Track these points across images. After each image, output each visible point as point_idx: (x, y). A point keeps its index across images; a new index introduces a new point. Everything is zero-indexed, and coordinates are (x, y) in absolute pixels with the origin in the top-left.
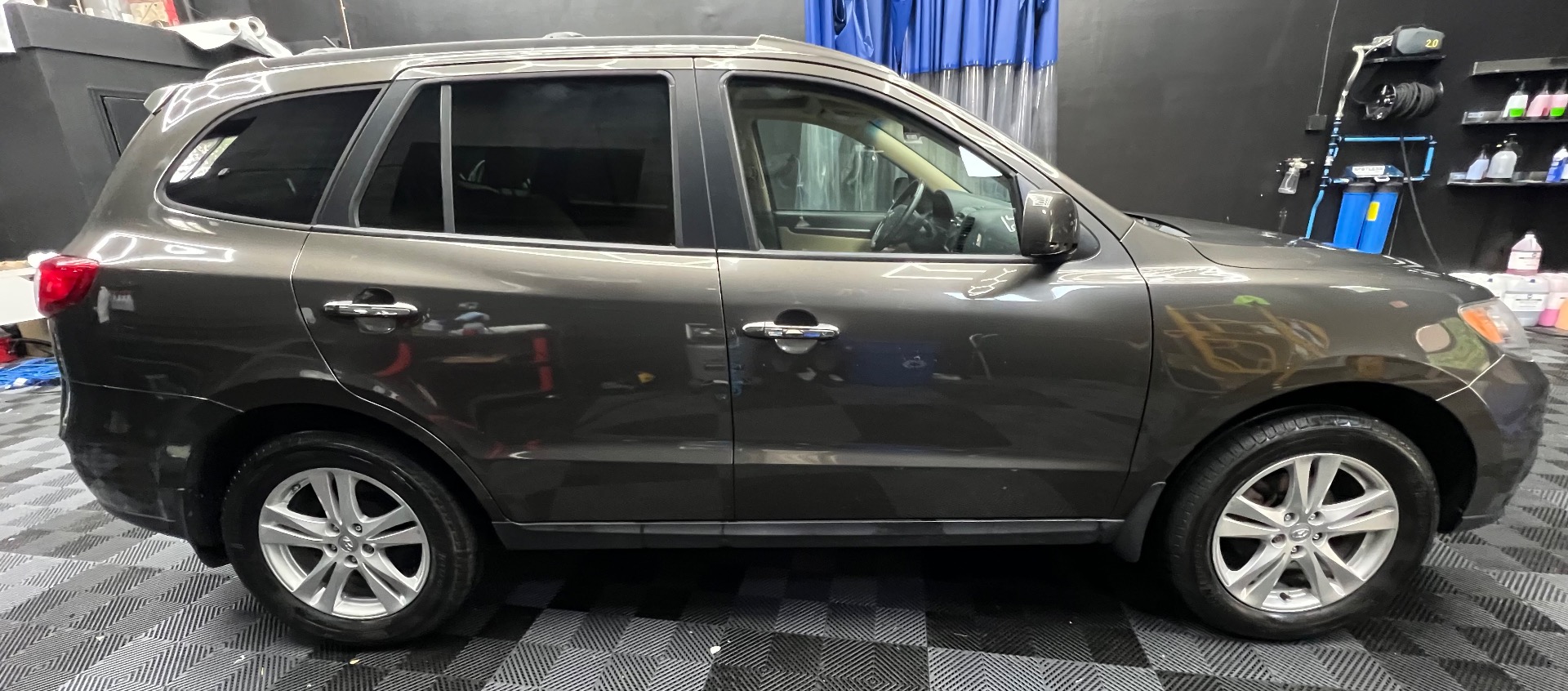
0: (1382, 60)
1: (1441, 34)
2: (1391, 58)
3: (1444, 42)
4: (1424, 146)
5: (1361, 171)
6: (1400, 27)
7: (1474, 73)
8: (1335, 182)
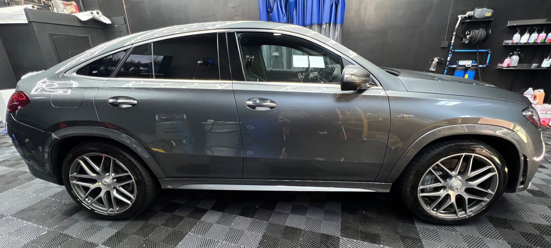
0: (468, 21)
1: (492, 10)
2: (472, 20)
3: (493, 14)
4: (487, 53)
5: (461, 63)
6: (477, 8)
7: (508, 25)
8: (450, 67)
